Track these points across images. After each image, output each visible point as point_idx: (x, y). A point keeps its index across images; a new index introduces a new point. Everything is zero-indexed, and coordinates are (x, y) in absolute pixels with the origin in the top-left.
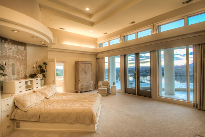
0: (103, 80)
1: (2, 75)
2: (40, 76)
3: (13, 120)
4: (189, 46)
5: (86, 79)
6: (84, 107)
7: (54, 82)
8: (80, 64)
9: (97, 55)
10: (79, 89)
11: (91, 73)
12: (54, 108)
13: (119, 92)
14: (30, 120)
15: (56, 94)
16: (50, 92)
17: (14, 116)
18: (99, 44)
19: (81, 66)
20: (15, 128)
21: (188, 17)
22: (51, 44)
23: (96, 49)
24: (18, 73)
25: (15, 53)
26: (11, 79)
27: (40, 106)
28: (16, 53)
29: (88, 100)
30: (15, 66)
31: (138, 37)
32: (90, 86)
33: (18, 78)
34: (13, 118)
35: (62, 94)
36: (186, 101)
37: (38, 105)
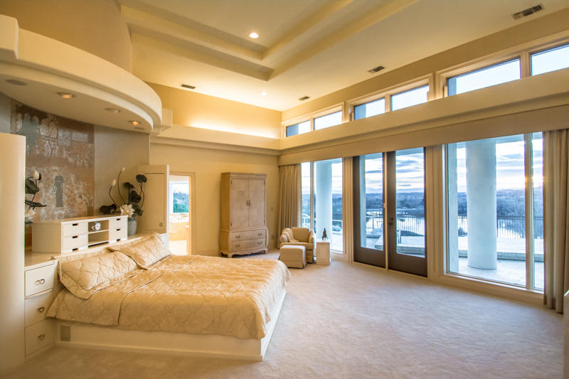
0: (296, 225)
1: (31, 206)
2: (128, 209)
3: (54, 319)
4: (534, 134)
5: (249, 219)
6: (235, 295)
7: (162, 228)
8: (234, 181)
9: (281, 155)
10: (230, 248)
11: (263, 204)
12: (158, 294)
13: (338, 259)
14: (94, 322)
15: (167, 259)
16: (150, 251)
17: (57, 311)
18: (287, 127)
19: (237, 187)
20: (59, 342)
21: (531, 54)
22: (157, 125)
23: (277, 141)
24: (71, 200)
25: (64, 149)
26: (53, 217)
27: (122, 288)
28: (66, 150)
29: (248, 276)
30: (64, 184)
31: (393, 109)
32: (259, 240)
33: (71, 215)
34: (54, 316)
35: (184, 260)
36: (525, 289)
37: (118, 284)
